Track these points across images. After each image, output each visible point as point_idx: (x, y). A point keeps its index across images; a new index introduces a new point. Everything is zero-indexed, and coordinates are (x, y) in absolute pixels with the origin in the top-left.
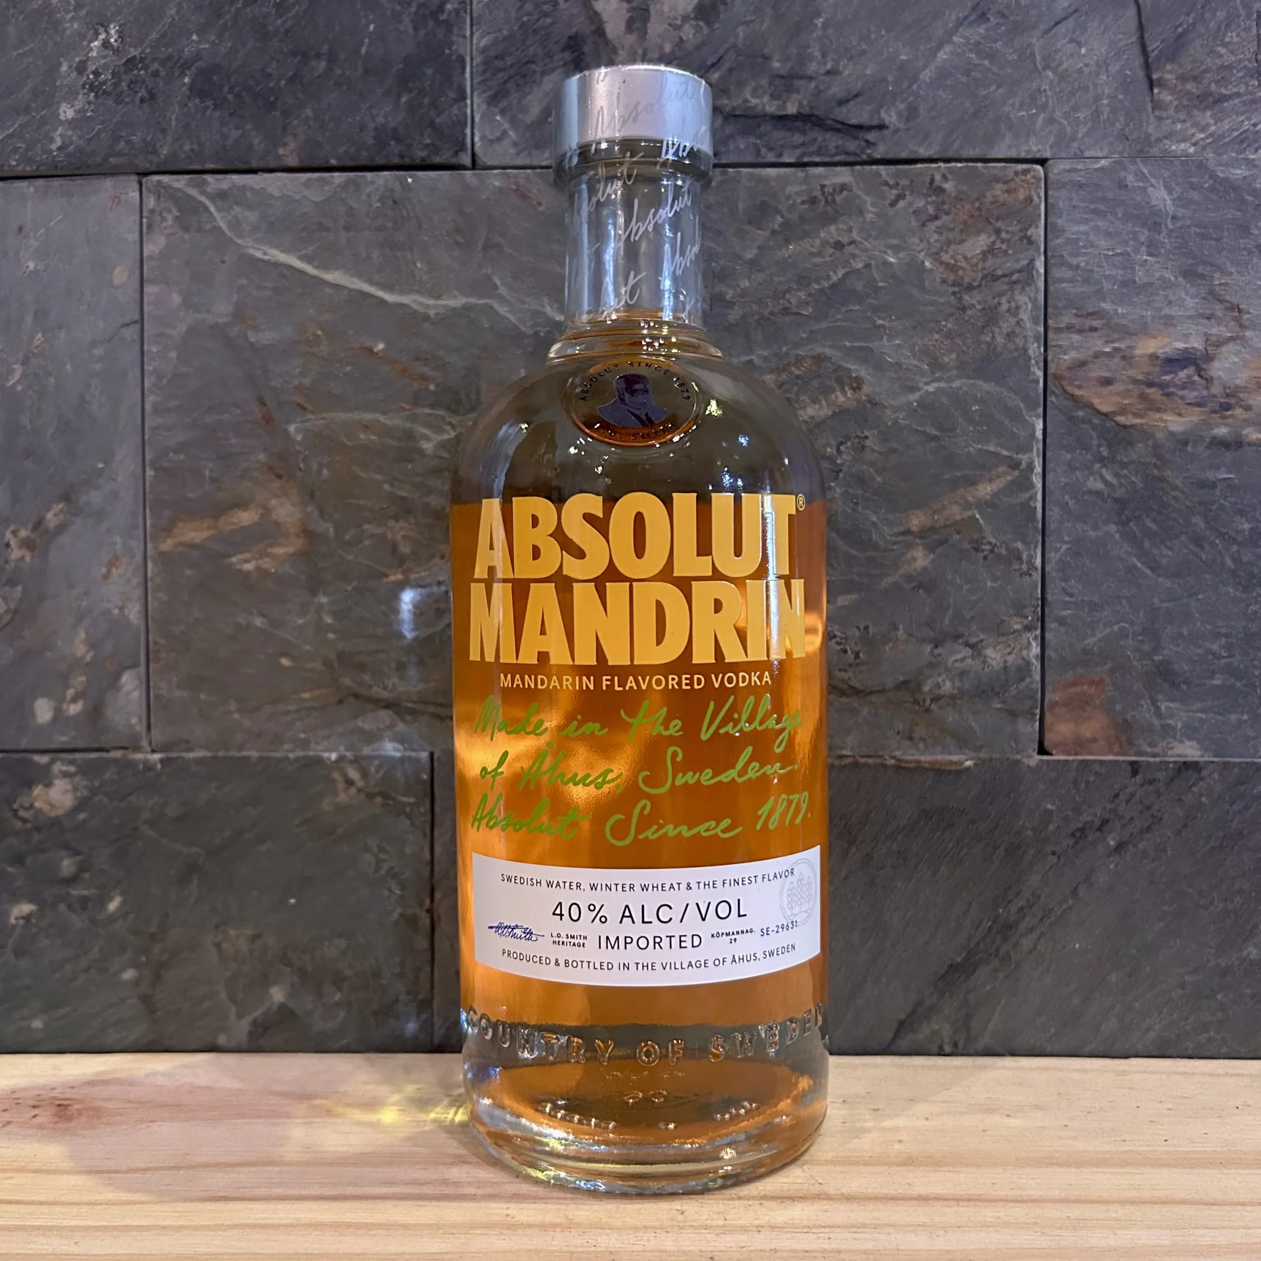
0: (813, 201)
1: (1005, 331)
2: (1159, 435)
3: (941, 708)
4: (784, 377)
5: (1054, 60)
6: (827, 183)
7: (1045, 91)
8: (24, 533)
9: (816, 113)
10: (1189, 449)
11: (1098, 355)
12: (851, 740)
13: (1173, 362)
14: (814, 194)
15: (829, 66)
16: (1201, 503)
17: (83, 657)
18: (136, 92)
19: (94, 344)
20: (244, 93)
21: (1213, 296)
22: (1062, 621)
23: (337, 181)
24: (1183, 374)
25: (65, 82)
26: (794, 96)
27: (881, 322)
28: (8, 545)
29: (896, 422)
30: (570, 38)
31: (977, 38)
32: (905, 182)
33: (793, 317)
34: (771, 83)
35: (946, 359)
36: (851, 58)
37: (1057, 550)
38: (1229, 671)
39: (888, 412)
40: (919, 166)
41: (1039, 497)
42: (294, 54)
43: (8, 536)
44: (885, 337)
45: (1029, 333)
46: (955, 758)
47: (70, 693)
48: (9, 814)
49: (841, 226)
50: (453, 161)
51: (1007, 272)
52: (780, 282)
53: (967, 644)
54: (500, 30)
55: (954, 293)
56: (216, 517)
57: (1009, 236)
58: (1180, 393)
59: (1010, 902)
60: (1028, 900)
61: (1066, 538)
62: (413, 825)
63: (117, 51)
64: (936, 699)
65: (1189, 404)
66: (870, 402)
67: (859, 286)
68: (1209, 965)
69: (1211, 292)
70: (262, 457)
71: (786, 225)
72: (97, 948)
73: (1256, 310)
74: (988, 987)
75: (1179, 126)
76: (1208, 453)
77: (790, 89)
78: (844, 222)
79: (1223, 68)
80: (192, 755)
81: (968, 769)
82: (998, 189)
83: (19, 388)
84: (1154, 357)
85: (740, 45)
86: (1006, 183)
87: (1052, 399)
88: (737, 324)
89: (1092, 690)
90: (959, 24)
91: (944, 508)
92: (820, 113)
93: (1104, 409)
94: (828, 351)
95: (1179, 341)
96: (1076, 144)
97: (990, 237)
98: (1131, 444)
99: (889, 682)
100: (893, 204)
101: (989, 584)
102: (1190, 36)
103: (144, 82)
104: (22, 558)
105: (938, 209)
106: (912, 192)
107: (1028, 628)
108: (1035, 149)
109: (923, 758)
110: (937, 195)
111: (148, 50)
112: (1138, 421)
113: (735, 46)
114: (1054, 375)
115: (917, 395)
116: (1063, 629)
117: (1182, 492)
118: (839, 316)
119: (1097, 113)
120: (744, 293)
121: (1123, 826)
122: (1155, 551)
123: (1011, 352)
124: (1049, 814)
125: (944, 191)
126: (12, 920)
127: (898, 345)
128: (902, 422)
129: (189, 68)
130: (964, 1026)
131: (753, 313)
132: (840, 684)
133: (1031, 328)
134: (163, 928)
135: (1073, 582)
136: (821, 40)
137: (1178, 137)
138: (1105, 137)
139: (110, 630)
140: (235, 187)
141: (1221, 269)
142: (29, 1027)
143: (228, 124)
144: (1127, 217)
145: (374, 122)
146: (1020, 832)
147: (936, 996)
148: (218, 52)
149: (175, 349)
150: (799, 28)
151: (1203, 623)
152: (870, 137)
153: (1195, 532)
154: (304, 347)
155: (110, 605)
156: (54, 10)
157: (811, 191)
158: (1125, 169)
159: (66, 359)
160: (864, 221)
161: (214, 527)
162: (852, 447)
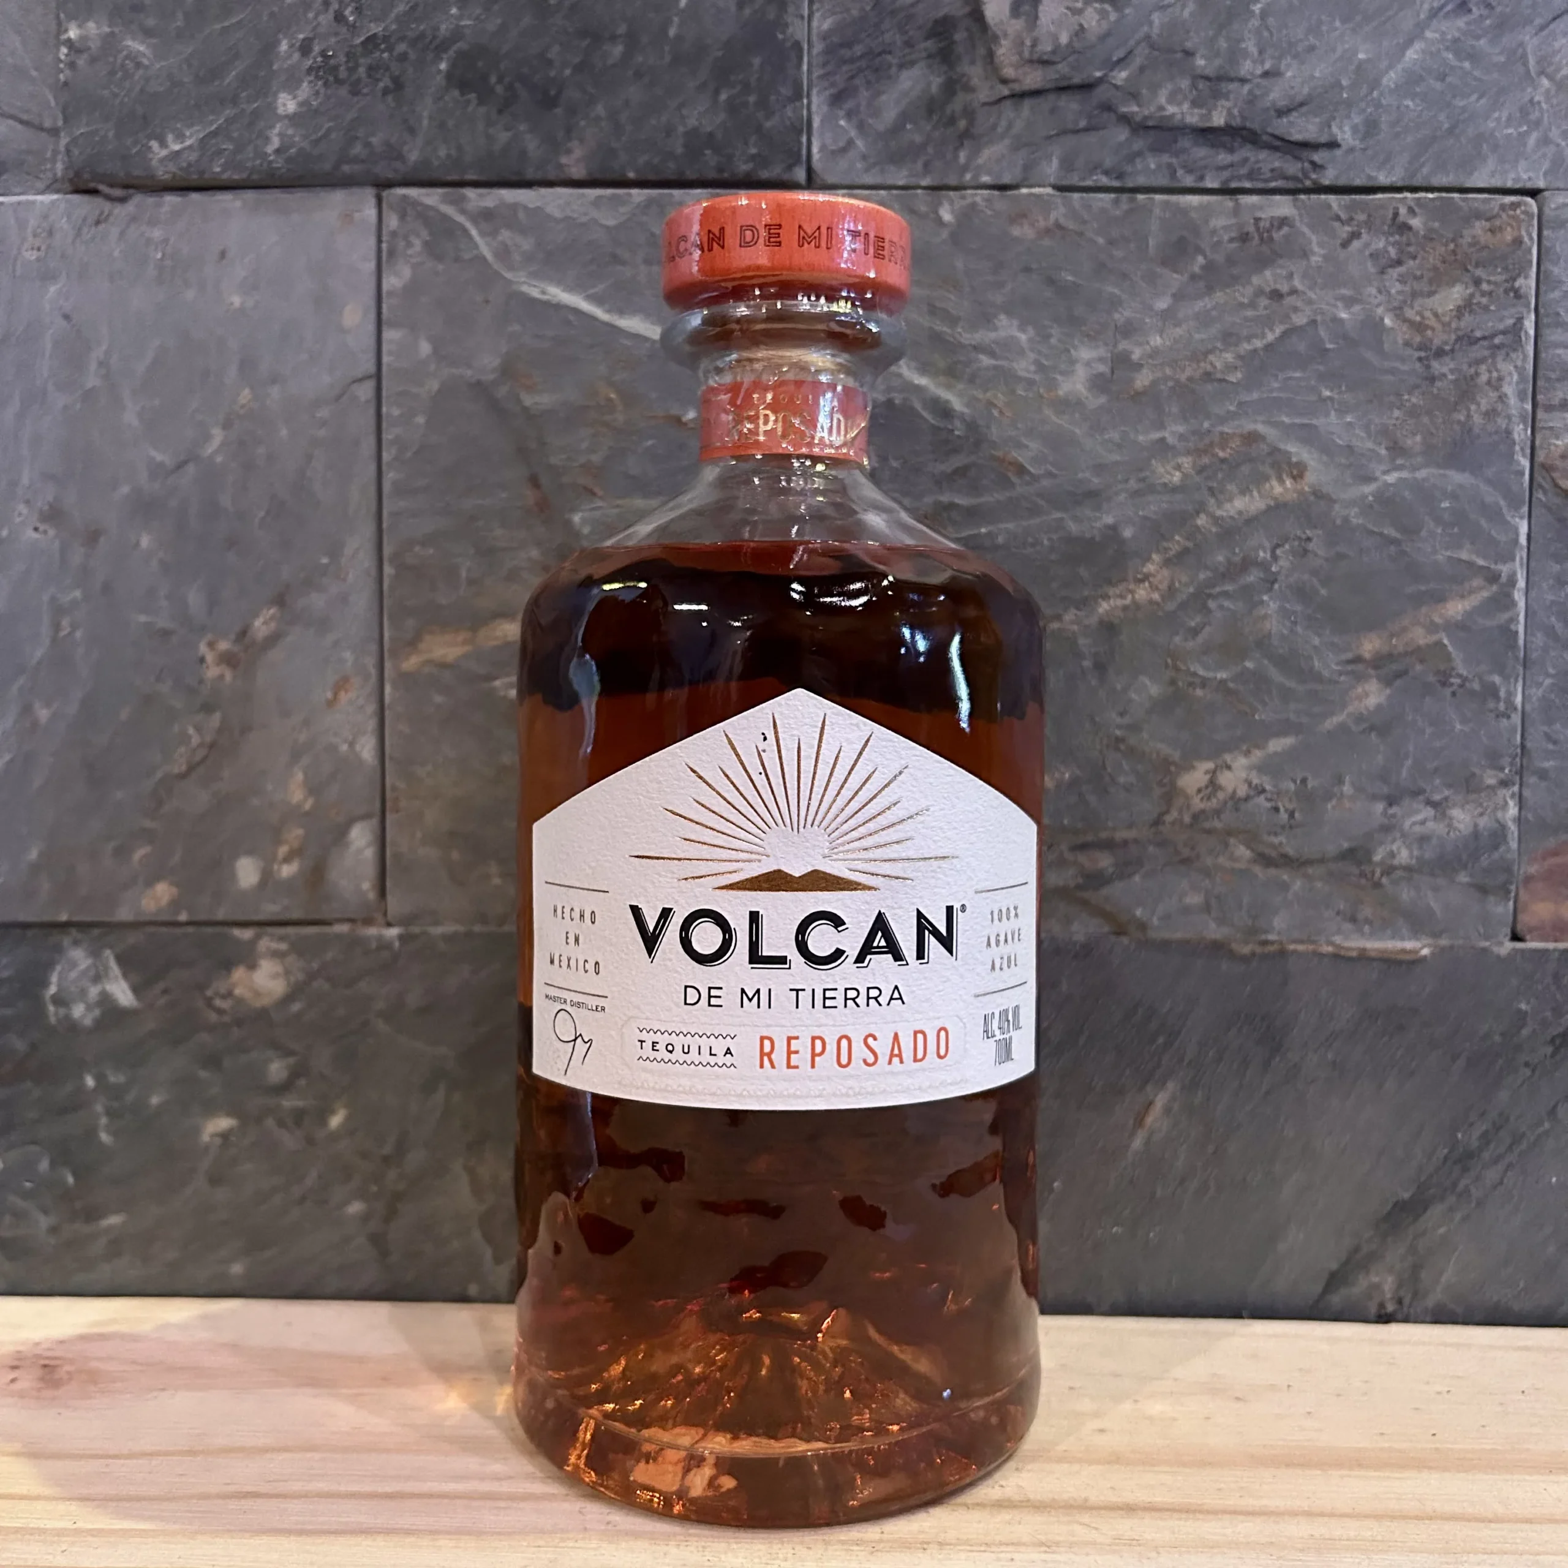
0: (1244, 238)
1: (1483, 408)
3: (1393, 883)
4: (1206, 460)
5: (1550, 64)
6: (1263, 216)
7: (1539, 103)
8: (224, 645)
9: (1248, 125)
12: (1277, 921)
14: (1245, 230)
15: (1267, 65)
17: (301, 805)
18: (378, 80)
19: (317, 403)
20: (517, 85)
22: (1543, 775)
23: (635, 200)
25: (285, 66)
26: (1219, 103)
27: (1327, 393)
28: (202, 660)
29: (1346, 519)
30: (936, 22)
31: (1457, 35)
32: (1361, 217)
33: (1217, 385)
34: (1194, 86)
35: (1409, 442)
36: (1295, 56)
37: (1540, 684)
39: (1337, 507)
40: (1379, 196)
41: (1522, 619)
42: (582, 35)
43: (203, 648)
44: (1333, 413)
45: (1514, 412)
46: (1409, 945)
47: (283, 850)
48: (201, 1003)
49: (1279, 271)
50: (786, 177)
51: (1487, 334)
52: (1201, 340)
53: (1429, 803)
54: (848, 10)
55: (1420, 359)
56: (474, 629)
57: (1492, 287)
59: (1471, 1125)
60: (1494, 1123)
61: (1551, 671)
63: (354, 26)
64: (1389, 870)
66: (1315, 494)
67: (1302, 347)
70: (535, 553)
71: (1209, 267)
72: (314, 1174)
74: (1442, 1230)
77: (1217, 95)
78: (1281, 267)
80: (438, 930)
81: (1425, 957)
82: (1479, 228)
83: (219, 459)
85: (1154, 36)
86: (1488, 220)
87: (1539, 495)
88: (1146, 392)
90: (1434, 13)
91: (1404, 630)
92: (1254, 125)
94: (1261, 428)
97: (1466, 288)
99: (1331, 849)
100: (1345, 245)
101: (1458, 727)
103: (388, 69)
104: (221, 677)
105: (1401, 251)
106: (1370, 229)
107: (1504, 784)
108: (1525, 177)
109: (1369, 945)
110: (1401, 235)
111: (394, 27)
113: (1148, 37)
114: (1543, 466)
115: (1373, 487)
116: (1544, 784)
118: (1276, 385)
120: (1155, 353)
123: (1490, 434)
124: (1522, 1016)
125: (1410, 228)
126: (205, 1138)
127: (1350, 423)
128: (1354, 521)
129: (445, 50)
130: (1411, 1279)
131: (1166, 379)
132: (1268, 851)
133: (1517, 405)
134: (401, 1149)
135: (1558, 726)
136: (1258, 32)
139: (337, 771)
140: (503, 205)
142: (226, 1272)
143: (495, 123)
145: (684, 124)
146: (1483, 1039)
147: (1376, 1241)
148: (484, 30)
149: (423, 413)
150: (1231, 16)
152: (1317, 158)
154: (593, 415)
155: (337, 740)
157: (1242, 226)
159: (281, 423)
160: (1309, 266)
161: (472, 641)
162: (1292, 551)
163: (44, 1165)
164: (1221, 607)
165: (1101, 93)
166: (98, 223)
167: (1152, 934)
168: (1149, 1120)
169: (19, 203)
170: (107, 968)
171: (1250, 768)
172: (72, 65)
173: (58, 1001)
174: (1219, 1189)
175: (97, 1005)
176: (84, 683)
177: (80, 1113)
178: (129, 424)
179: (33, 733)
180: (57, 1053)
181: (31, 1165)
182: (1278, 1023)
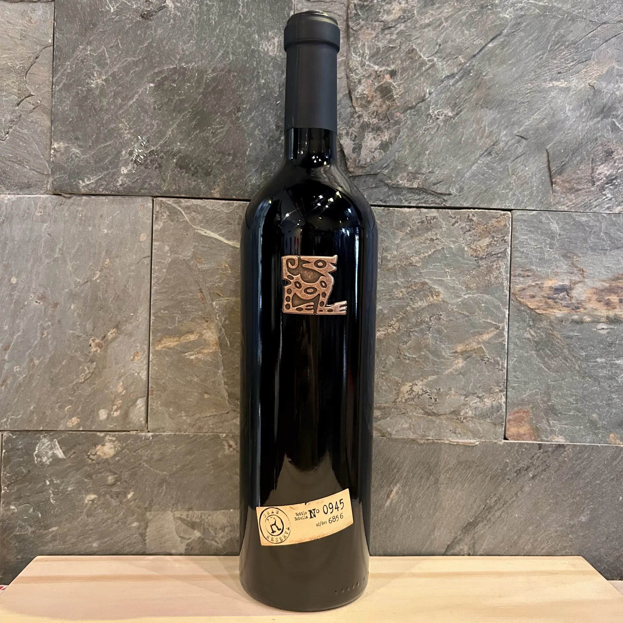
0: (422, 222)
1: (495, 276)
2: (552, 318)
3: (467, 421)
4: (410, 290)
5: (516, 171)
6: (428, 215)
7: (512, 183)
8: (97, 341)
9: (424, 187)
10: (563, 323)
11: (529, 286)
12: (431, 433)
13: (558, 290)
15: (430, 170)
16: (567, 344)
17: (121, 393)
18: (154, 164)
19: (131, 265)
20: (198, 168)
21: (573, 265)
22: (513, 388)
23: (235, 205)
24: (562, 295)
25: (124, 158)
26: (416, 180)
27: (447, 270)
28: (90, 345)
29: (452, 310)
31: (487, 162)
32: (459, 217)
33: (413, 267)
34: (408, 175)
35: (472, 286)
36: (439, 167)
37: (512, 360)
38: (576, 409)
39: (450, 305)
40: (464, 210)
41: (506, 340)
42: (219, 153)
43: (91, 341)
44: (449, 276)
45: (504, 277)
46: (472, 441)
47: (115, 407)
48: (86, 457)
49: (433, 232)
51: (496, 253)
52: (409, 253)
53: (478, 397)
55: (476, 260)
56: (180, 337)
57: (497, 239)
58: (560, 302)
59: (491, 498)
60: (498, 497)
61: (516, 356)
63: (146, 147)
64: (465, 418)
65: (564, 306)
66: (443, 301)
67: (439, 256)
68: (567, 523)
69: (573, 263)
70: (200, 313)
71: (412, 231)
72: (122, 513)
73: (588, 271)
74: (482, 531)
75: (562, 199)
76: (570, 325)
77: (415, 178)
79: (578, 178)
81: (477, 445)
82: (494, 220)
83: (98, 281)
84: (551, 288)
85: (396, 160)
86: (497, 218)
87: (512, 302)
88: (391, 269)
89: (524, 415)
90: (481, 156)
91: (470, 343)
92: (426, 188)
93: (532, 307)
94: (427, 281)
95: (560, 281)
96: (523, 204)
97: (490, 239)
98: (541, 321)
99: (448, 411)
100: (453, 225)
101: (487, 373)
102: (567, 166)
103: (157, 160)
104: (97, 351)
105: (470, 227)
106: (461, 221)
107: (501, 391)
108: (508, 205)
109: (460, 441)
110: (470, 222)
111: (159, 148)
112: (545, 312)
113: (394, 160)
114: (513, 293)
115: (461, 299)
116: (514, 391)
117: (561, 340)
118: (431, 267)
119: (531, 193)
120: (395, 257)
121: (535, 469)
122: (549, 362)
123: (497, 284)
124: (507, 463)
125: (473, 220)
126: (86, 501)
127: (454, 280)
128: (455, 310)
129: (176, 156)
131: (398, 265)
132: (428, 411)
133: (505, 275)
134: (151, 506)
135: (518, 373)
136: (427, 159)
137: (562, 203)
138: (534, 202)
139: (133, 382)
140: (193, 204)
141: (576, 255)
142: (91, 546)
143: (191, 179)
144: (542, 234)
145: (251, 182)
146: (496, 471)
147: (462, 535)
148: (188, 150)
149: (165, 268)
150: (419, 154)
151: (567, 390)
152: (445, 198)
153: (565, 355)
154: (220, 271)
155: (134, 372)
156: (120, 129)
157: (422, 218)
158: (542, 215)
159: (119, 270)
160: (442, 231)
161: (179, 341)
162: (436, 318)
163: (31, 510)
164: (414, 335)
165: (379, 176)
166: (61, 204)
167: (393, 436)
168: (391, 496)
169: (36, 197)
170: (55, 445)
171: (423, 385)
172: (55, 156)
173: (37, 456)
174: (413, 518)
175: (51, 457)
176: (51, 352)
177: (44, 493)
178: (69, 269)
179: (33, 368)
180: (37, 473)
181: (26, 511)
182: (432, 465)
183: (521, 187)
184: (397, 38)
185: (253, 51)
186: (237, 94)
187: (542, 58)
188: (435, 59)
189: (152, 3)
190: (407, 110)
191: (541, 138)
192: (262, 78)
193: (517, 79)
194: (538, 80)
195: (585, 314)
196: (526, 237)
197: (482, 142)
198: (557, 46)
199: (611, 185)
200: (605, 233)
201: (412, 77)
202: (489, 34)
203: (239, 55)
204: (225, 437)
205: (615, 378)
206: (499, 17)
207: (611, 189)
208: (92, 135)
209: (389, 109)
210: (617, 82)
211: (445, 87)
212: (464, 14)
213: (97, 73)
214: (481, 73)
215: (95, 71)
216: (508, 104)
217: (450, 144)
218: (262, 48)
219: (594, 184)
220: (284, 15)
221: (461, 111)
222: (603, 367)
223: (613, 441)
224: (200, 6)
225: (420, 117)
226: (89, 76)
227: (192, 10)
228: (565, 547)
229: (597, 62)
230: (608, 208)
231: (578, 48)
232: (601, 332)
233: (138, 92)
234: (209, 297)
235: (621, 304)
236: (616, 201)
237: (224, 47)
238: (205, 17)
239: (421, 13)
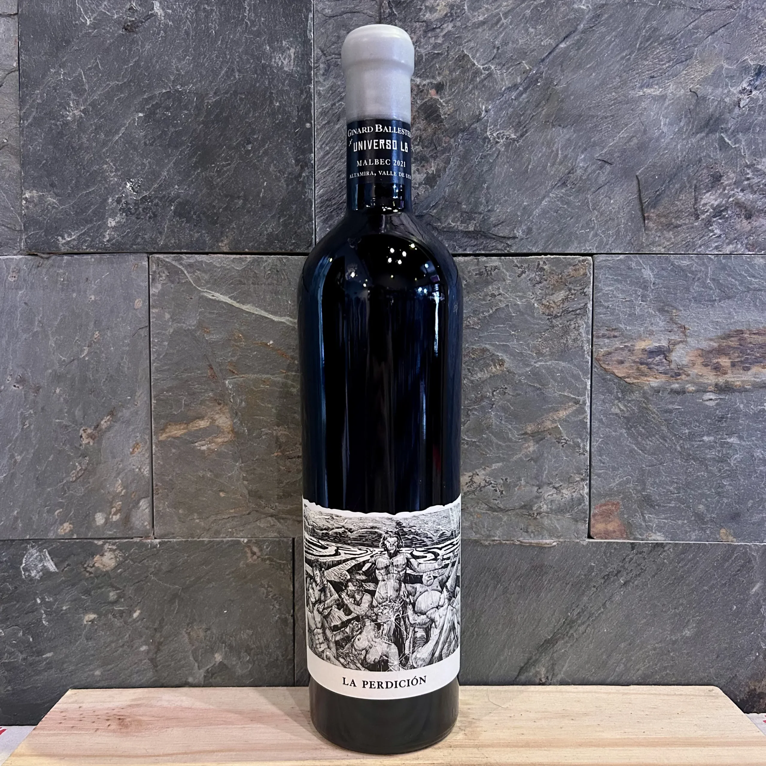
0: (481, 274)
1: (573, 338)
2: (645, 388)
3: (541, 518)
4: (467, 359)
5: (598, 205)
6: (488, 264)
7: (593, 220)
8: (89, 431)
9: (482, 230)
10: (660, 394)
11: (616, 350)
12: (498, 532)
13: (652, 353)
14: (481, 271)
15: (489, 208)
16: (665, 420)
17: (120, 492)
18: (147, 213)
19: (125, 337)
20: (201, 215)
21: (672, 321)
22: (599, 475)
23: (249, 260)
24: (657, 359)
25: (111, 207)
26: (473, 222)
27: (513, 333)
28: (81, 437)
29: (520, 381)
31: (561, 194)
32: (526, 265)
33: (471, 330)
34: (462, 216)
35: (544, 351)
36: (500, 204)
37: (597, 441)
38: (678, 499)
39: (517, 376)
40: (533, 257)
41: (589, 417)
42: (226, 196)
43: (81, 432)
44: (515, 340)
45: (584, 339)
46: (548, 541)
47: (114, 510)
48: (82, 570)
49: (494, 286)
50: (306, 251)
51: (573, 309)
53: (554, 487)
54: (330, 186)
55: (548, 319)
56: (187, 424)
57: (575, 292)
58: (656, 367)
59: (574, 610)
60: (582, 609)
61: (601, 436)
62: (285, 574)
63: (137, 192)
64: (540, 513)
65: (661, 373)
66: (508, 371)
67: (503, 316)
68: (668, 639)
69: (671, 319)
70: (211, 394)
71: (468, 285)
72: (128, 635)
73: (692, 327)
74: (563, 650)
75: (657, 239)
76: (669, 396)
77: (471, 219)
78: (496, 285)
79: (678, 211)
80: (175, 540)
81: (554, 546)
82: (570, 269)
83: (87, 359)
84: (644, 350)
85: (446, 196)
86: (574, 266)
87: (595, 370)
89: (613, 508)
90: (553, 187)
91: (543, 422)
92: (485, 230)
93: (620, 375)
94: (488, 346)
95: (656, 342)
96: (608, 247)
97: (566, 292)
98: (633, 392)
99: (517, 505)
100: (519, 276)
101: (565, 458)
102: (662, 196)
103: (151, 209)
104: (89, 442)
105: (541, 278)
106: (529, 270)
107: (583, 480)
108: (588, 248)
109: (533, 541)
110: (541, 271)
111: (153, 193)
112: (636, 381)
113: (444, 197)
114: (596, 359)
115: (530, 368)
116: (599, 479)
117: (657, 415)
118: (493, 330)
119: (618, 232)
121: (627, 574)
122: (644, 442)
123: (575, 348)
124: (592, 568)
125: (544, 270)
126: (85, 622)
127: (521, 344)
128: (524, 381)
129: (174, 202)
130: (552, 669)
132: (493, 506)
133: (585, 336)
134: (161, 626)
135: (604, 457)
136: (486, 195)
137: (657, 244)
138: (622, 243)
139: (134, 480)
140: (197, 261)
141: (676, 309)
142: (93, 675)
143: (192, 230)
144: (632, 284)
145: (267, 231)
146: (578, 577)
147: (538, 655)
148: (188, 194)
149: (167, 341)
150: (475, 189)
151: (666, 477)
152: (509, 242)
153: (663, 433)
154: (233, 342)
155: (134, 467)
156: (105, 171)
157: (480, 269)
158: (631, 260)
159: (111, 345)
160: (506, 284)
161: (186, 428)
162: (500, 393)
163: (21, 633)
164: (473, 414)
165: (427, 219)
166: (38, 266)
169: (7, 259)
170: (45, 557)
171: (486, 475)
172: (27, 208)
173: (25, 569)
174: (477, 635)
175: (41, 570)
176: (35, 446)
177: (35, 613)
178: (51, 345)
179: (15, 465)
180: (25, 590)
181: (15, 634)
182: (500, 571)
183: (604, 225)
184: (443, 41)
185: (264, 67)
186: (246, 122)
187: (629, 59)
188: (493, 67)
189: (137, 10)
190: (458, 134)
191: (628, 162)
192: (276, 101)
193: (597, 86)
194: (624, 88)
195: (688, 382)
196: (611, 288)
197: (554, 169)
198: (649, 42)
199: (720, 219)
200: (713, 280)
201: (463, 90)
202: (560, 30)
203: (247, 72)
204: (247, 542)
205: (726, 461)
206: (573, 8)
207: (719, 223)
208: (72, 180)
209: (435, 133)
210: (727, 85)
211: (506, 102)
212: (528, 7)
213: (73, 103)
214: (552, 82)
215: (70, 100)
216: (587, 120)
217: (514, 174)
218: (275, 62)
219: (697, 218)
220: (301, 19)
221: (526, 132)
222: (711, 447)
223: (725, 538)
224: (196, 12)
225: (475, 141)
226: (64, 106)
227: (187, 17)
228: (665, 668)
229: (701, 61)
230: (717, 248)
231: (676, 44)
232: (707, 403)
233: (125, 124)
234: (220, 375)
235: (734, 368)
236: (727, 238)
237: (227, 63)
238: (203, 26)
239: (473, 9)
